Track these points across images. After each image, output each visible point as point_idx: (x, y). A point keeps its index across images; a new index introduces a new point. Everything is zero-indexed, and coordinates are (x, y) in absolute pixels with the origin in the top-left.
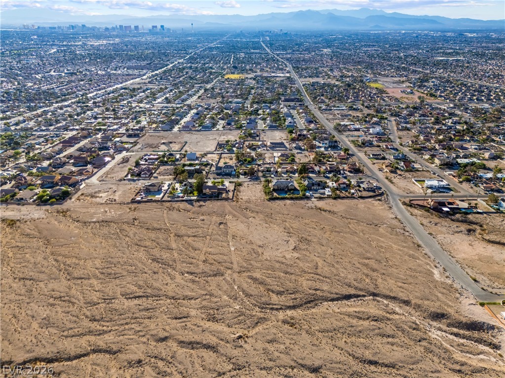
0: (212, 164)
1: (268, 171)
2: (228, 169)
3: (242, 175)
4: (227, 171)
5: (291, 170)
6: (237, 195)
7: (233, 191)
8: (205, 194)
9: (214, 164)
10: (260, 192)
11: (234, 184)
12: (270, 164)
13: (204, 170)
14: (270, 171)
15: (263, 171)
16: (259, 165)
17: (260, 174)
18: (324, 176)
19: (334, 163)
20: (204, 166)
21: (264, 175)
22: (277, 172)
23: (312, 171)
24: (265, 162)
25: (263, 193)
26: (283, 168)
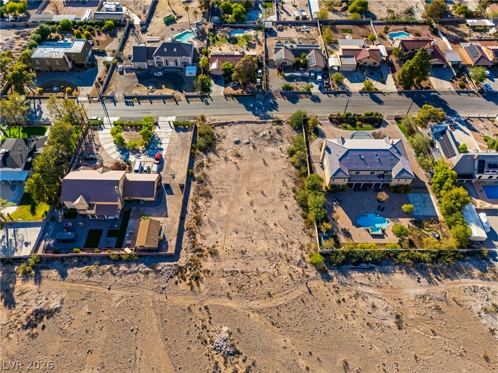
0: (132, 26)
1: (296, 66)
2: (175, 58)
3: (217, 79)
4: (172, 64)
5: (371, 62)
6: (199, 222)
7: (182, 187)
8: (72, 214)
9: (137, 21)
10: (282, 195)
11: (190, 134)
12: (297, 23)
13: (103, 54)
14: (305, 66)
15: (283, 68)
16: (269, 33)
17: (276, 82)
18: (481, 92)
19: (488, 23)
20: (105, 31)
21: (287, 88)
22: (326, 71)
23: (435, 66)
24: (284, 17)
25: (292, 203)
26: (347, 54)
